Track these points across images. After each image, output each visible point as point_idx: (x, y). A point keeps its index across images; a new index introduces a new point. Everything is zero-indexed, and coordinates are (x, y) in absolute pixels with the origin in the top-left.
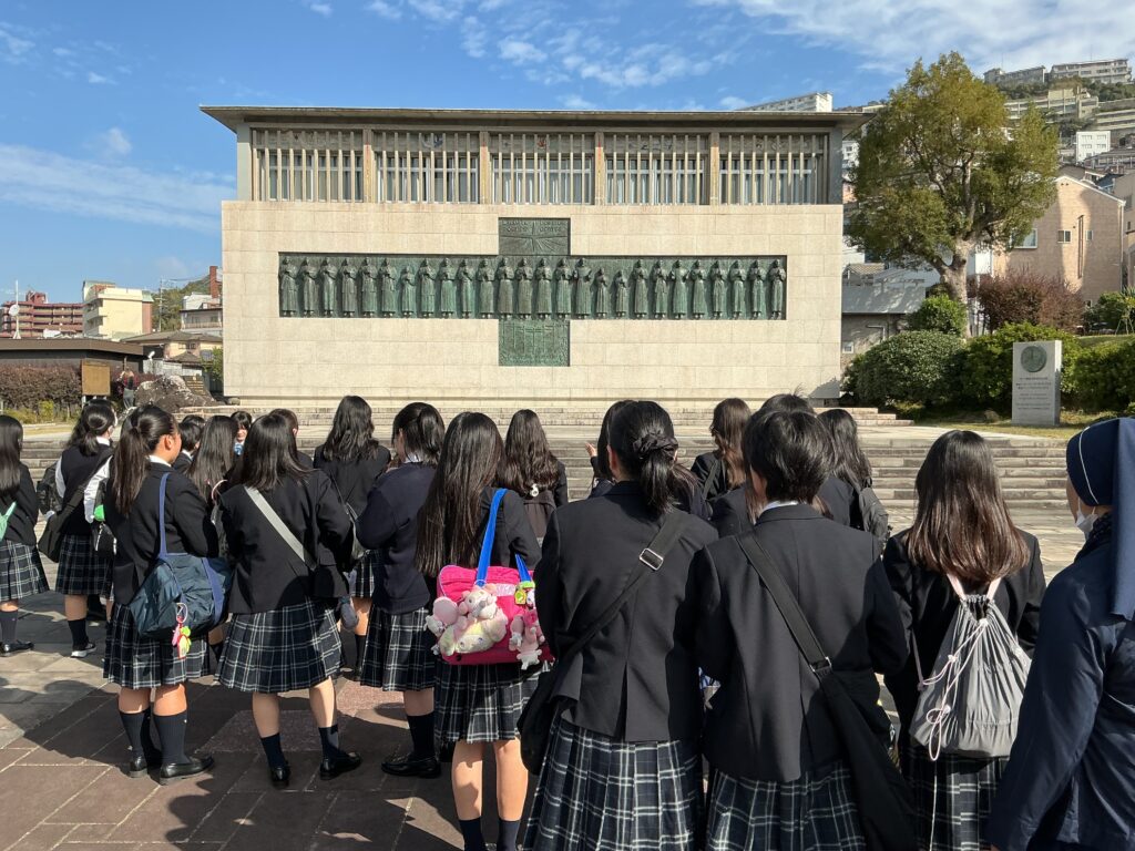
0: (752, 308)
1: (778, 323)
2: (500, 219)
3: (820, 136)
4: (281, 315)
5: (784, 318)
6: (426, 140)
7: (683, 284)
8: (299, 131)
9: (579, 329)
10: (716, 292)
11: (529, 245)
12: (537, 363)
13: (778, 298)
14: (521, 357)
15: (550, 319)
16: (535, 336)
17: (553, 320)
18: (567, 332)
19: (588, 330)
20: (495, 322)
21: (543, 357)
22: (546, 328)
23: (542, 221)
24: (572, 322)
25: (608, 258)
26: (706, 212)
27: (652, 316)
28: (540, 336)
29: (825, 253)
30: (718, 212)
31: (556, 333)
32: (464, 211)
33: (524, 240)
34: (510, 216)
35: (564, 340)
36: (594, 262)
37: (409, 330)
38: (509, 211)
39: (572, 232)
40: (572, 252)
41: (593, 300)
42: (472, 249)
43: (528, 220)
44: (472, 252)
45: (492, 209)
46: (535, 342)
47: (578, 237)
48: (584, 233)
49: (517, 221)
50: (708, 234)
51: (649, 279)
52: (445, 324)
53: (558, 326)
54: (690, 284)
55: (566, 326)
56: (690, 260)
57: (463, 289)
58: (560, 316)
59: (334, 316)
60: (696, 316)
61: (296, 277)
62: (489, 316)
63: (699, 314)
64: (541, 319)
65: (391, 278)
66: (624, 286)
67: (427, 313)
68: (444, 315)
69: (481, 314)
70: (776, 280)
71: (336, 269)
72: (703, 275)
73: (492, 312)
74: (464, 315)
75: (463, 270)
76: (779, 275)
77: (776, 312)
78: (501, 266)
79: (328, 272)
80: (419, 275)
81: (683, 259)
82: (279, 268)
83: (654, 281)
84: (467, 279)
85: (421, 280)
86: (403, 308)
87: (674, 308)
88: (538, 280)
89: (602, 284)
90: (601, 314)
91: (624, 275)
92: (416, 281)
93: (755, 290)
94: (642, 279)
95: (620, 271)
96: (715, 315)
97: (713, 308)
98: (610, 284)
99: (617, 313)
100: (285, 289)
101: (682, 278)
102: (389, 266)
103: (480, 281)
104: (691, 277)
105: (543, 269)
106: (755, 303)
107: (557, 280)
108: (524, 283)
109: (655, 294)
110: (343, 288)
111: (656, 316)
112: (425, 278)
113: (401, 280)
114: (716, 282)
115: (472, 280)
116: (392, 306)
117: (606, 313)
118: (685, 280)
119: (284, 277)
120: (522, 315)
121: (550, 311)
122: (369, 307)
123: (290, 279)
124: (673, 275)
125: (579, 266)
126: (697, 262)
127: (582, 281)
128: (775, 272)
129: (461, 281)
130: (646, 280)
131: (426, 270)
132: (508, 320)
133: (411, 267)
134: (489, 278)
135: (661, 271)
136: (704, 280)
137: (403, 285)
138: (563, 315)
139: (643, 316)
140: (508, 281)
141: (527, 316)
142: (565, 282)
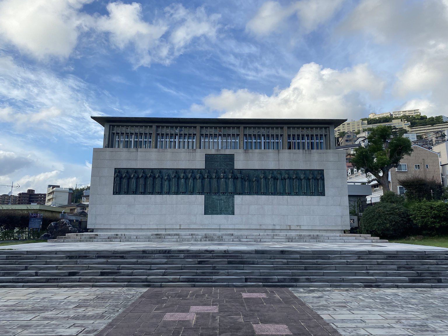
0: (310, 191)
2: (206, 154)
3: (326, 128)
6: (176, 129)
7: (281, 181)
8: (128, 126)
9: (238, 199)
12: (221, 214)
14: (214, 211)
15: (226, 195)
16: (220, 202)
17: (227, 195)
18: (233, 200)
19: (242, 200)
20: (204, 196)
21: (223, 211)
22: (224, 199)
23: (223, 155)
24: (235, 196)
25: (250, 170)
26: (289, 152)
28: (222, 202)
29: (339, 169)
30: (294, 152)
31: (229, 201)
32: (191, 151)
33: (216, 163)
34: (210, 154)
35: (232, 204)
36: (244, 171)
37: (167, 200)
38: (210, 152)
39: (235, 160)
40: (235, 168)
42: (194, 166)
43: (218, 155)
44: (194, 168)
45: (203, 151)
46: (220, 204)
47: (238, 162)
48: (240, 160)
49: (213, 155)
50: (290, 161)
52: (182, 197)
53: (229, 198)
55: (233, 198)
57: (190, 183)
58: (230, 194)
59: (136, 194)
60: (287, 194)
61: (121, 178)
62: (200, 194)
63: (288, 193)
64: (223, 195)
65: (161, 178)
66: (257, 181)
67: (175, 192)
68: (182, 193)
69: (197, 193)
70: (320, 180)
71: (138, 175)
72: (290, 177)
73: (202, 192)
74: (190, 193)
75: (190, 175)
76: (321, 178)
77: (321, 193)
78: (206, 173)
79: (135, 176)
80: (172, 177)
81: (281, 171)
82: (114, 174)
83: (269, 179)
84: (192, 178)
85: (173, 179)
86: (165, 191)
87: (278, 191)
88: (221, 179)
89: (248, 181)
90: (247, 193)
91: (257, 177)
92: (171, 179)
93: (311, 183)
94: (264, 179)
95: (255, 176)
96: (295, 193)
97: (294, 191)
98: (251, 181)
99: (254, 192)
100: (116, 183)
101: (280, 179)
102: (161, 173)
103: (197, 179)
104: (284, 178)
105: (223, 174)
106: (311, 189)
107: (229, 179)
108: (215, 180)
109: (270, 185)
110: (140, 183)
111: (270, 194)
112: (175, 178)
113: (164, 179)
114: (295, 180)
115: (194, 179)
116: (160, 190)
117: (249, 193)
118: (282, 179)
119: (116, 178)
120: (214, 193)
121: (226, 191)
122: (150, 190)
123: (118, 179)
124: (277, 177)
125: (238, 173)
126: (286, 172)
127: (239, 180)
128: (319, 177)
129: (189, 179)
130: (266, 179)
131: (175, 175)
132: (208, 195)
133: (169, 174)
134: (201, 178)
135: (272, 176)
136: (290, 179)
137: (165, 181)
138: (232, 193)
139: (265, 194)
140: (209, 179)
141: (216, 194)
142: (232, 179)
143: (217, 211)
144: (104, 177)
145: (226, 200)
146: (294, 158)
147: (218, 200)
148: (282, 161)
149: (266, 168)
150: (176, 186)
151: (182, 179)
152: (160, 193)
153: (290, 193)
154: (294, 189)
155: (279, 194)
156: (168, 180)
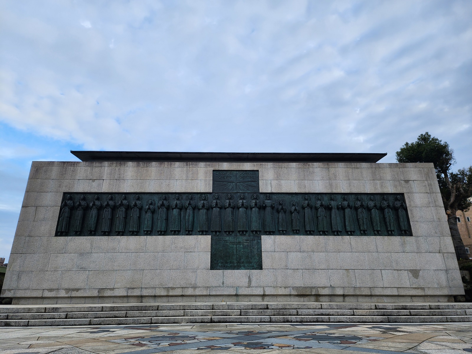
1: (408, 239)
2: (213, 171)
5: (411, 235)
9: (268, 242)
10: (361, 216)
11: (232, 187)
12: (238, 267)
13: (404, 221)
14: (227, 263)
15: (247, 235)
16: (236, 248)
17: (249, 236)
18: (259, 244)
19: (274, 242)
20: (209, 237)
21: (243, 262)
22: (244, 241)
23: (241, 172)
24: (262, 236)
25: (284, 195)
26: (345, 167)
27: (318, 233)
28: (240, 248)
29: (429, 192)
30: (353, 167)
31: (252, 245)
32: (191, 166)
33: (229, 183)
34: (220, 169)
35: (257, 250)
36: (275, 197)
37: (147, 244)
38: (220, 166)
39: (260, 179)
40: (261, 191)
41: (277, 222)
42: (195, 189)
43: (232, 172)
44: (195, 191)
45: (209, 165)
46: (237, 251)
47: (264, 181)
48: (268, 179)
49: (225, 172)
50: (349, 180)
51: (313, 208)
52: (173, 240)
53: (253, 240)
54: (342, 212)
55: (258, 240)
56: (340, 196)
57: (187, 215)
58: (254, 233)
59: (94, 235)
60: (349, 233)
61: (73, 209)
62: (204, 233)
63: (351, 232)
64: (241, 235)
65: (138, 208)
66: (297, 212)
67: (161, 232)
68: (173, 233)
69: (199, 231)
70: (400, 209)
71: (101, 203)
72: (351, 205)
73: (207, 230)
74: (187, 232)
75: (188, 202)
76: (402, 206)
77: (404, 230)
78: (214, 200)
79: (95, 205)
80: (158, 206)
81: (335, 195)
82: (62, 203)
83: (317, 209)
84: (191, 208)
85: (159, 209)
86: (144, 229)
87: (333, 227)
88: (238, 208)
89: (282, 211)
90: (283, 231)
91: (296, 205)
92: (156, 210)
93: (387, 215)
94: (309, 208)
95: (293, 203)
96: (362, 232)
97: (360, 228)
98: (287, 211)
99: (293, 230)
100: (63, 217)
101: (336, 208)
102: (139, 200)
103: (199, 209)
104: (342, 207)
105: (242, 201)
106: (388, 224)
107: (251, 208)
108: (229, 210)
109: (319, 217)
110: (104, 215)
111: (321, 233)
112: (162, 208)
113: (145, 209)
114: (360, 210)
115: (194, 209)
116: (137, 227)
117: (286, 231)
118: (338, 208)
119: (63, 209)
120: (228, 232)
121: (247, 229)
122: (120, 228)
123: (67, 209)
124: (331, 205)
125: (266, 200)
126: (344, 197)
127: (268, 209)
128: (398, 204)
129: (186, 209)
130: (311, 208)
131: (163, 202)
132: (218, 236)
133: (153, 201)
134: (206, 207)
135: (322, 203)
136: (351, 209)
137: (146, 212)
138: (256, 232)
139: (312, 232)
140: (218, 209)
141: (231, 233)
142: (257, 209)
143: (233, 263)
144: (43, 206)
145: (248, 243)
146: (354, 175)
147: (233, 243)
148: (336, 181)
149: (311, 191)
150: (164, 221)
151: (174, 210)
152: (135, 233)
153: (354, 232)
154: (359, 224)
155: (336, 233)
156: (151, 212)
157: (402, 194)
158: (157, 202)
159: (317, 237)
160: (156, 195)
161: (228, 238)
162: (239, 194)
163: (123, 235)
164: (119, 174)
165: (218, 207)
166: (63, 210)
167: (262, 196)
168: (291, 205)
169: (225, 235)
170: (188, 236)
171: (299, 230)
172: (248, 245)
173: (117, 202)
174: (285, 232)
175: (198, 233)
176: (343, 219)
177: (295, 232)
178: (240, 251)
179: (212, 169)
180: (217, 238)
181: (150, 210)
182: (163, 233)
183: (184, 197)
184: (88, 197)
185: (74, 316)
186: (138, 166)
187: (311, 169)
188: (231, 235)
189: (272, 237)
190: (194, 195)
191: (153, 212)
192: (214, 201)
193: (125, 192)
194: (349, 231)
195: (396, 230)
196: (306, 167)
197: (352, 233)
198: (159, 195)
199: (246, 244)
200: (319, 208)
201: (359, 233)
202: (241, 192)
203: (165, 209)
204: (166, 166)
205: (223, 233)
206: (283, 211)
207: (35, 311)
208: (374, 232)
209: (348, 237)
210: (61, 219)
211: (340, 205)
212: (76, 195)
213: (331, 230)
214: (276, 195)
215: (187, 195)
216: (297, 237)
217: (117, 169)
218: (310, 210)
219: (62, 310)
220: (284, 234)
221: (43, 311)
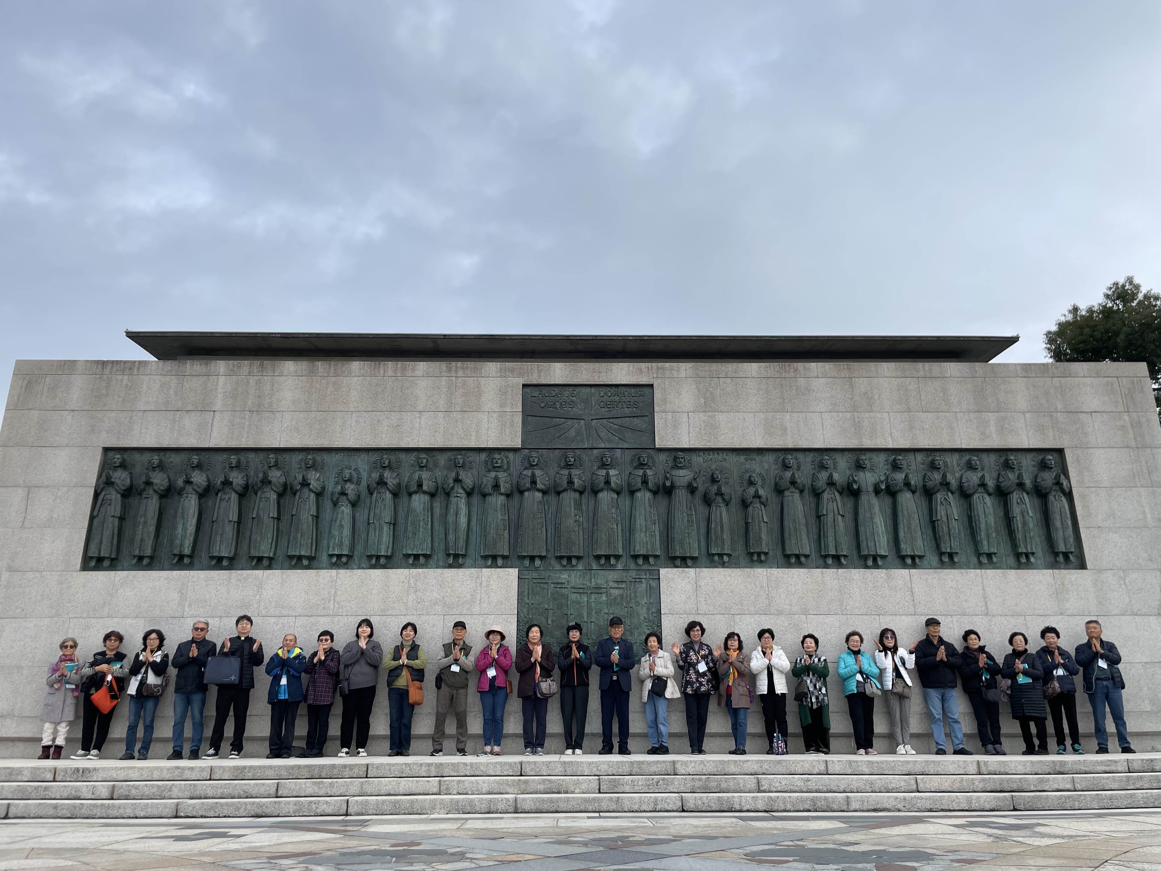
0: (1014, 545)
1: (1072, 576)
2: (524, 386)
4: (85, 567)
5: (1083, 566)
7: (875, 501)
9: (679, 587)
10: (941, 512)
11: (578, 433)
13: (1064, 528)
16: (589, 603)
17: (626, 570)
18: (655, 593)
19: (697, 588)
20: (514, 573)
22: (611, 584)
23: (603, 389)
24: (663, 572)
25: (725, 453)
26: (899, 374)
27: (821, 562)
28: (601, 603)
29: (1133, 444)
30: (922, 373)
31: (633, 595)
32: (460, 373)
33: (570, 422)
34: (544, 382)
35: (648, 609)
36: (700, 460)
37: (339, 592)
38: (542, 374)
39: (656, 409)
40: (659, 443)
41: (703, 530)
42: (473, 438)
43: (578, 389)
44: (473, 444)
45: (512, 371)
46: (589, 614)
47: (670, 416)
48: (680, 411)
49: (557, 390)
50: (909, 410)
51: (806, 491)
52: (412, 580)
53: (636, 581)
54: (888, 500)
55: (651, 582)
56: (882, 458)
57: (452, 510)
58: (640, 561)
59: (190, 567)
60: (909, 561)
61: (129, 494)
62: (500, 562)
63: (913, 558)
64: (602, 568)
65: (313, 492)
66: (762, 503)
67: (378, 557)
68: (411, 561)
69: (485, 557)
70: (1053, 493)
71: (207, 476)
72: (913, 483)
73: (506, 553)
74: (451, 560)
75: (454, 475)
76: (1058, 483)
77: (1063, 553)
78: (526, 468)
79: (192, 482)
80: (368, 486)
81: (868, 455)
82: (99, 477)
83: (817, 494)
84: (461, 491)
85: (372, 494)
86: (331, 549)
87: (863, 545)
88: (595, 492)
89: (719, 499)
90: (721, 555)
91: (760, 483)
92: (362, 497)
93: (1016, 511)
94: (794, 490)
95: (750, 477)
96: (946, 559)
97: (938, 546)
98: (733, 500)
99: (751, 554)
100: (101, 516)
101: (871, 489)
102: (316, 470)
103: (484, 496)
104: (888, 487)
105: (605, 471)
106: (1020, 536)
107: (632, 493)
108: (569, 497)
109: (822, 518)
110: (216, 512)
111: (830, 561)
112: (380, 490)
113: (332, 494)
114: (939, 496)
115: (469, 494)
116: (310, 545)
117: (729, 555)
118: (877, 491)
119: (103, 493)
120: (566, 559)
121: (621, 550)
122: (263, 548)
123: (114, 496)
124: (856, 482)
125: (672, 468)
126: (895, 460)
127: (681, 496)
128: (1047, 478)
129: (448, 494)
130: (801, 492)
131: (381, 477)
132: (537, 569)
133: (353, 473)
134: (503, 490)
135: (831, 476)
136: (914, 492)
137: (335, 504)
138: (646, 558)
139: (803, 559)
140: (539, 495)
141: (574, 562)
142: (648, 495)
144: (46, 487)
145: (621, 591)
146: (923, 397)
147: (581, 591)
148: (872, 414)
149: (800, 443)
150: (386, 528)
151: (414, 497)
152: (305, 562)
153: (921, 557)
154: (935, 536)
155: (870, 563)
156: (350, 502)
157: (1060, 452)
158: (365, 475)
159: (817, 572)
160: (364, 456)
161: (564, 576)
162: (595, 451)
163: (269, 567)
164: (259, 396)
165: (539, 490)
166: (101, 497)
167: (663, 457)
168: (745, 484)
169: (558, 567)
170: (453, 570)
171: (766, 554)
172: (622, 596)
173: (252, 474)
174: (726, 558)
175: (480, 561)
176: (890, 523)
177: (755, 558)
178: (599, 612)
179: (522, 381)
180: (535, 575)
181: (345, 498)
182: (382, 561)
183: (442, 459)
184: (170, 460)
185: (134, 792)
186: (312, 373)
187: (802, 382)
188: (573, 566)
189: (691, 572)
190: (469, 454)
191: (354, 505)
192: (525, 472)
193: (276, 445)
194: (908, 556)
195: (1039, 552)
196: (787, 376)
197: (917, 560)
198: (371, 454)
199: (615, 592)
200: (823, 491)
201: (934, 559)
202: (603, 446)
203: (388, 496)
204: (390, 373)
205: (553, 562)
206: (723, 499)
207: (27, 776)
208: (979, 559)
209: (905, 572)
210: (96, 521)
211: (882, 482)
212: (137, 456)
213: (855, 554)
214: (701, 454)
215: (450, 454)
216: (761, 573)
217: (252, 381)
218: (797, 495)
219: (101, 775)
220: (723, 565)
221: (50, 776)
